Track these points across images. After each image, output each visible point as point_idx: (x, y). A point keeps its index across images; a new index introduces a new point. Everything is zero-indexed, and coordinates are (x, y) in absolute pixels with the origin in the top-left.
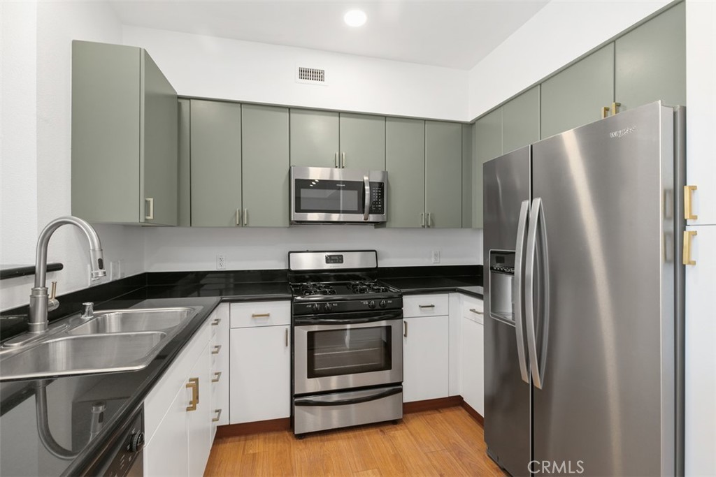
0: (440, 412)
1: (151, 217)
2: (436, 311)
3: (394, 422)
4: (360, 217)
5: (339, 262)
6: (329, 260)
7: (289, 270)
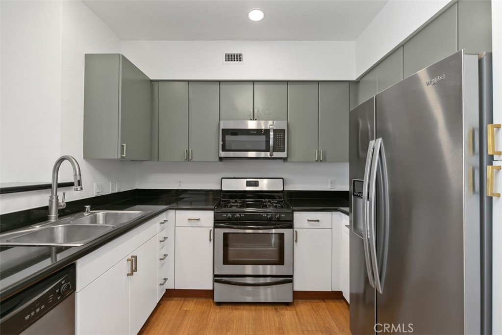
0: (325, 302)
1: (125, 155)
2: (321, 224)
3: (287, 304)
4: (268, 154)
5: (255, 186)
6: (249, 184)
7: (221, 190)
